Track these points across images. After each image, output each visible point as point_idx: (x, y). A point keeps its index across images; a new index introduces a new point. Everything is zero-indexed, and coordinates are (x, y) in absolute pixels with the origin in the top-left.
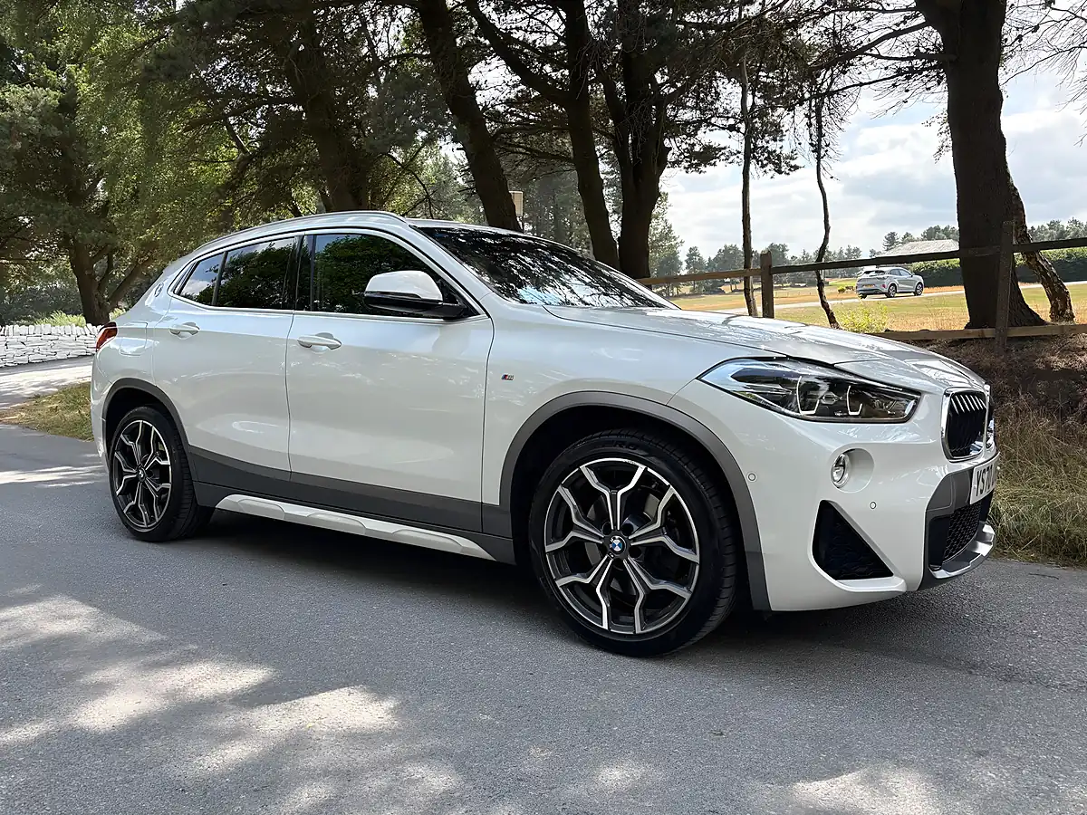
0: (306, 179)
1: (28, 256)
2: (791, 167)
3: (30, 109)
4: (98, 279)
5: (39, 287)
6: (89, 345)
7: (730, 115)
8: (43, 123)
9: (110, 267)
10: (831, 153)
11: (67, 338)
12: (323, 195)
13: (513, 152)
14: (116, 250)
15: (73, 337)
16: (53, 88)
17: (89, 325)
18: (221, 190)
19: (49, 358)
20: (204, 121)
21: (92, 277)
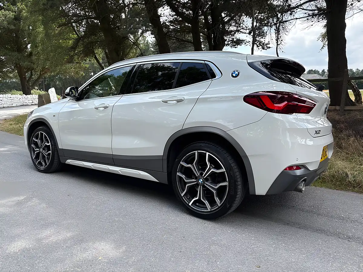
0: (100, 46)
1: (4, 70)
2: (268, 47)
3: (4, 18)
4: (27, 79)
5: (8, 81)
6: (24, 102)
7: (247, 29)
8: (8, 24)
9: (32, 75)
10: (283, 43)
11: (16, 99)
12: (106, 52)
13: (172, 39)
14: (33, 69)
15: (18, 99)
16: (12, 12)
17: (24, 95)
18: (70, 49)
19: (10, 106)
20: (64, 25)
21: (25, 78)
